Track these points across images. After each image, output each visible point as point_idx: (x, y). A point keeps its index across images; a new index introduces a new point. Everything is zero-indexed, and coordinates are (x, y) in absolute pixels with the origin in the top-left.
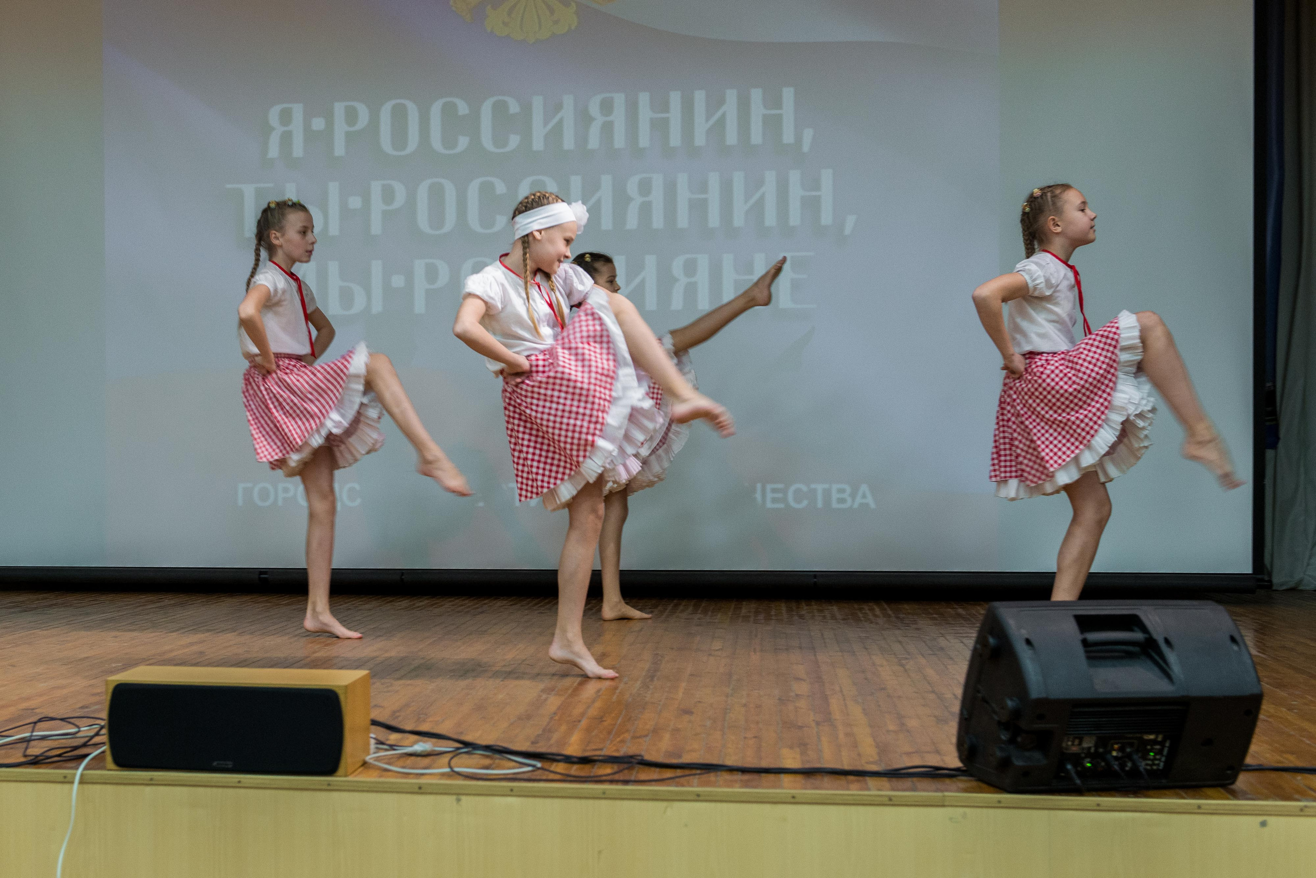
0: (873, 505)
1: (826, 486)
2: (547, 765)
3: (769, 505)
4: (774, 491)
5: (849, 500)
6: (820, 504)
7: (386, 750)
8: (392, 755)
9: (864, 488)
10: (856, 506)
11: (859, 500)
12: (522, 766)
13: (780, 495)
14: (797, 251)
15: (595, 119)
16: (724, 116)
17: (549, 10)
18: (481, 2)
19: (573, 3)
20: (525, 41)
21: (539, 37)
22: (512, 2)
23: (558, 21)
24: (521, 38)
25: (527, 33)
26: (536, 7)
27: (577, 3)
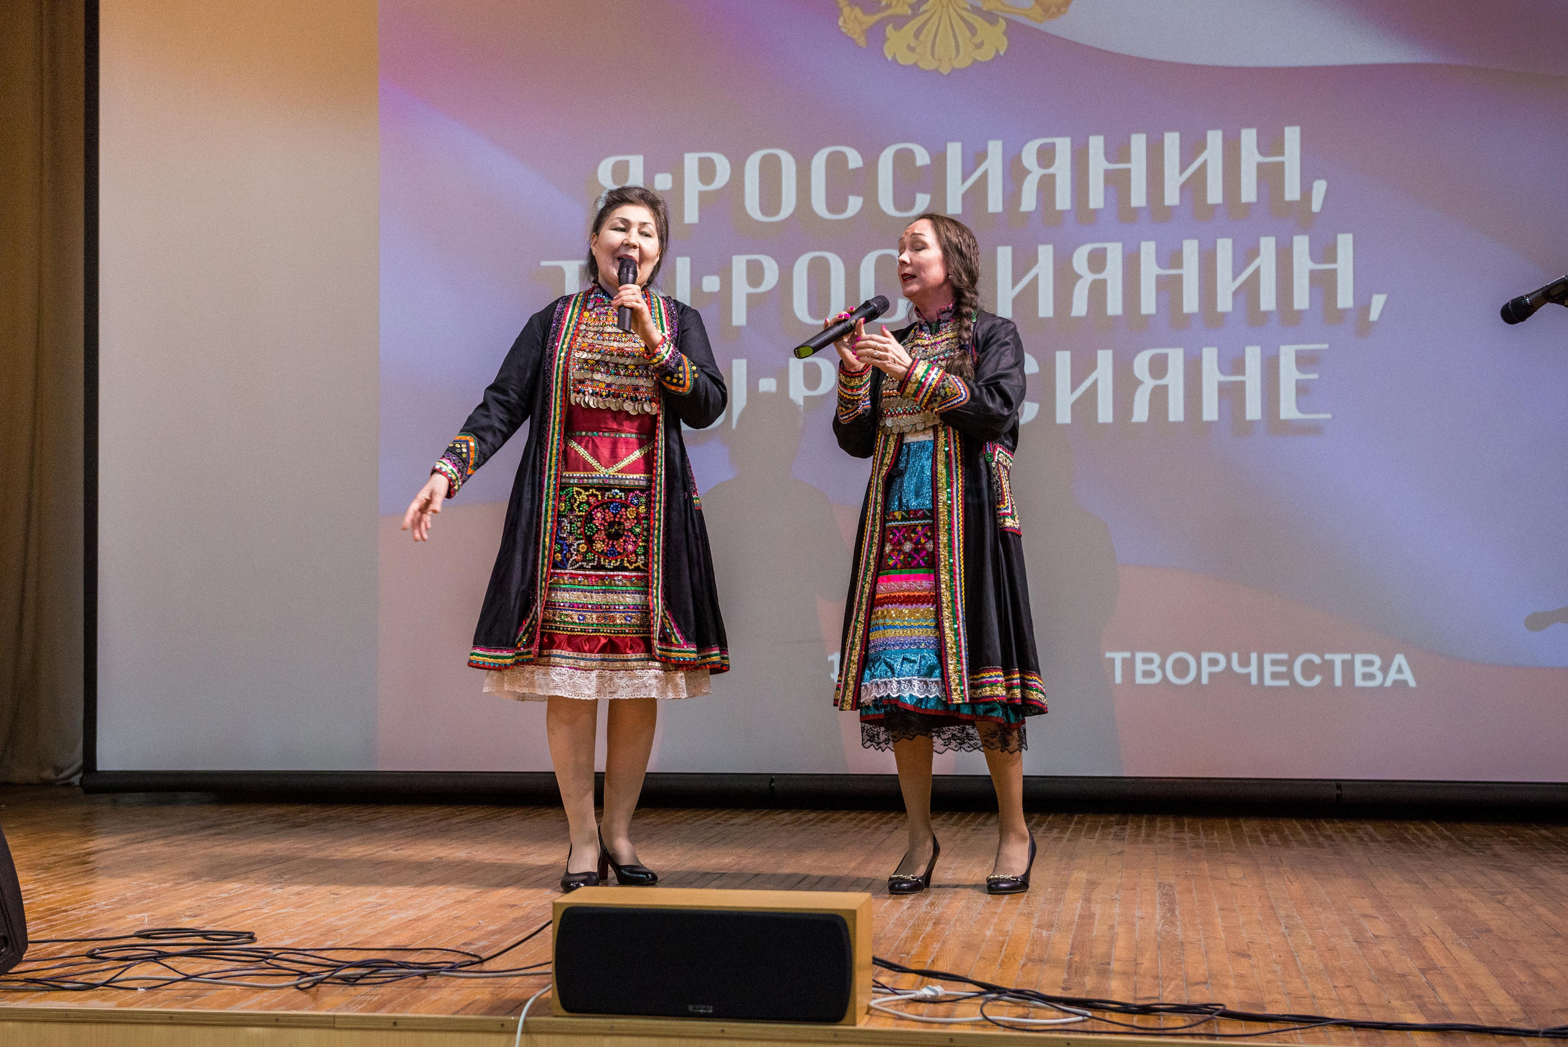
0: (1412, 683)
1: (1348, 657)
2: (1098, 1014)
3: (1268, 682)
4: (1274, 663)
5: (1379, 677)
6: (1338, 681)
7: (887, 994)
8: (897, 1000)
9: (1400, 659)
10: (1388, 683)
11: (1392, 675)
12: (1066, 1015)
13: (1283, 669)
14: (1304, 343)
15: (1028, 172)
16: (1204, 166)
17: (970, 31)
18: (879, 22)
19: (1001, 20)
20: (937, 70)
21: (957, 66)
22: (920, 20)
23: (982, 44)
24: (933, 68)
25: (940, 60)
26: (952, 26)
27: (1006, 19)
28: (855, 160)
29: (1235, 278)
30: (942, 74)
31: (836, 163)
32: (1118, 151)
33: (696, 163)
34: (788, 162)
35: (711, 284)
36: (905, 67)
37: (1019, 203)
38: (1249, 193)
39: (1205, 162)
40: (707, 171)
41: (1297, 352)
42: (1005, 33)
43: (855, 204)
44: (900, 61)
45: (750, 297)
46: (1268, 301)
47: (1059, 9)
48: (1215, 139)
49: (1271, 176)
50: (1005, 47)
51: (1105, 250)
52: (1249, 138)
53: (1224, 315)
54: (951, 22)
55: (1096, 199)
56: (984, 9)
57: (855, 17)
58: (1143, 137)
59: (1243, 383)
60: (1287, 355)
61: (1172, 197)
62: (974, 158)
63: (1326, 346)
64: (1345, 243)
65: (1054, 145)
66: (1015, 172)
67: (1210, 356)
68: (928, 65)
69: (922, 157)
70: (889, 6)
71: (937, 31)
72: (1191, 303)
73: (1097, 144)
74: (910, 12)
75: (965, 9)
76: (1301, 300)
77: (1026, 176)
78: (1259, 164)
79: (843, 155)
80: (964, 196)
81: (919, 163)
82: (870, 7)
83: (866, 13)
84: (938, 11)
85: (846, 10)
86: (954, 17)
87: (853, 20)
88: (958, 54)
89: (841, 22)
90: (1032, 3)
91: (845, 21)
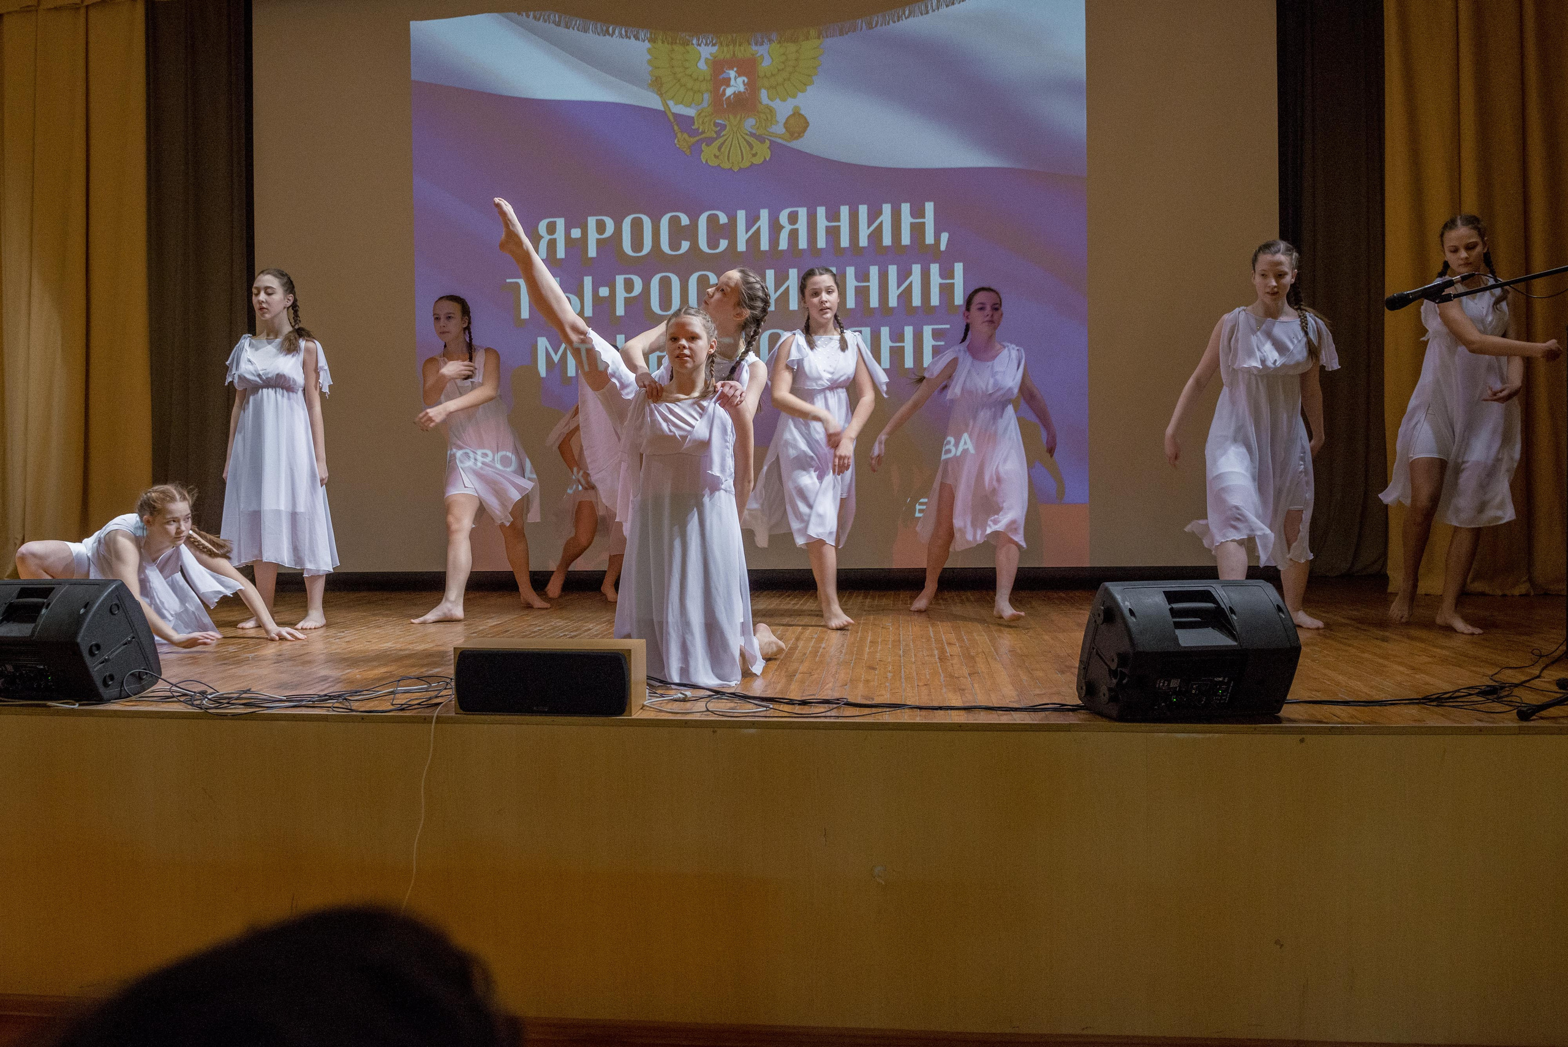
14: (937, 324)
15: (783, 227)
17: (749, 146)
18: (698, 141)
19: (767, 141)
20: (731, 169)
21: (742, 167)
22: (721, 140)
23: (756, 153)
24: (729, 167)
25: (733, 163)
27: (770, 140)
28: (685, 220)
29: (898, 287)
30: (734, 171)
31: (674, 222)
32: (833, 215)
33: (595, 222)
34: (647, 222)
35: (604, 292)
36: (713, 167)
37: (779, 245)
38: (906, 240)
40: (601, 227)
41: (933, 330)
42: (768, 148)
43: (685, 246)
44: (710, 164)
45: (625, 298)
46: (917, 301)
47: (799, 134)
48: (887, 208)
49: (918, 230)
50: (769, 156)
52: (906, 208)
53: (893, 308)
54: (738, 141)
55: (821, 243)
56: (758, 133)
58: (847, 207)
59: (903, 347)
60: (927, 330)
61: (863, 242)
62: (752, 220)
63: (948, 326)
64: (959, 268)
65: (797, 212)
66: (775, 228)
67: (885, 331)
68: (726, 166)
69: (723, 219)
70: (703, 132)
71: (731, 146)
72: (874, 302)
73: (821, 211)
74: (715, 136)
75: (747, 134)
76: (935, 300)
77: (782, 230)
78: (911, 223)
79: (678, 217)
80: (748, 241)
81: (721, 222)
82: (693, 133)
83: (690, 136)
84: (731, 135)
85: (679, 135)
86: (740, 137)
87: (683, 140)
88: (743, 159)
89: (676, 141)
90: (784, 130)
91: (678, 140)
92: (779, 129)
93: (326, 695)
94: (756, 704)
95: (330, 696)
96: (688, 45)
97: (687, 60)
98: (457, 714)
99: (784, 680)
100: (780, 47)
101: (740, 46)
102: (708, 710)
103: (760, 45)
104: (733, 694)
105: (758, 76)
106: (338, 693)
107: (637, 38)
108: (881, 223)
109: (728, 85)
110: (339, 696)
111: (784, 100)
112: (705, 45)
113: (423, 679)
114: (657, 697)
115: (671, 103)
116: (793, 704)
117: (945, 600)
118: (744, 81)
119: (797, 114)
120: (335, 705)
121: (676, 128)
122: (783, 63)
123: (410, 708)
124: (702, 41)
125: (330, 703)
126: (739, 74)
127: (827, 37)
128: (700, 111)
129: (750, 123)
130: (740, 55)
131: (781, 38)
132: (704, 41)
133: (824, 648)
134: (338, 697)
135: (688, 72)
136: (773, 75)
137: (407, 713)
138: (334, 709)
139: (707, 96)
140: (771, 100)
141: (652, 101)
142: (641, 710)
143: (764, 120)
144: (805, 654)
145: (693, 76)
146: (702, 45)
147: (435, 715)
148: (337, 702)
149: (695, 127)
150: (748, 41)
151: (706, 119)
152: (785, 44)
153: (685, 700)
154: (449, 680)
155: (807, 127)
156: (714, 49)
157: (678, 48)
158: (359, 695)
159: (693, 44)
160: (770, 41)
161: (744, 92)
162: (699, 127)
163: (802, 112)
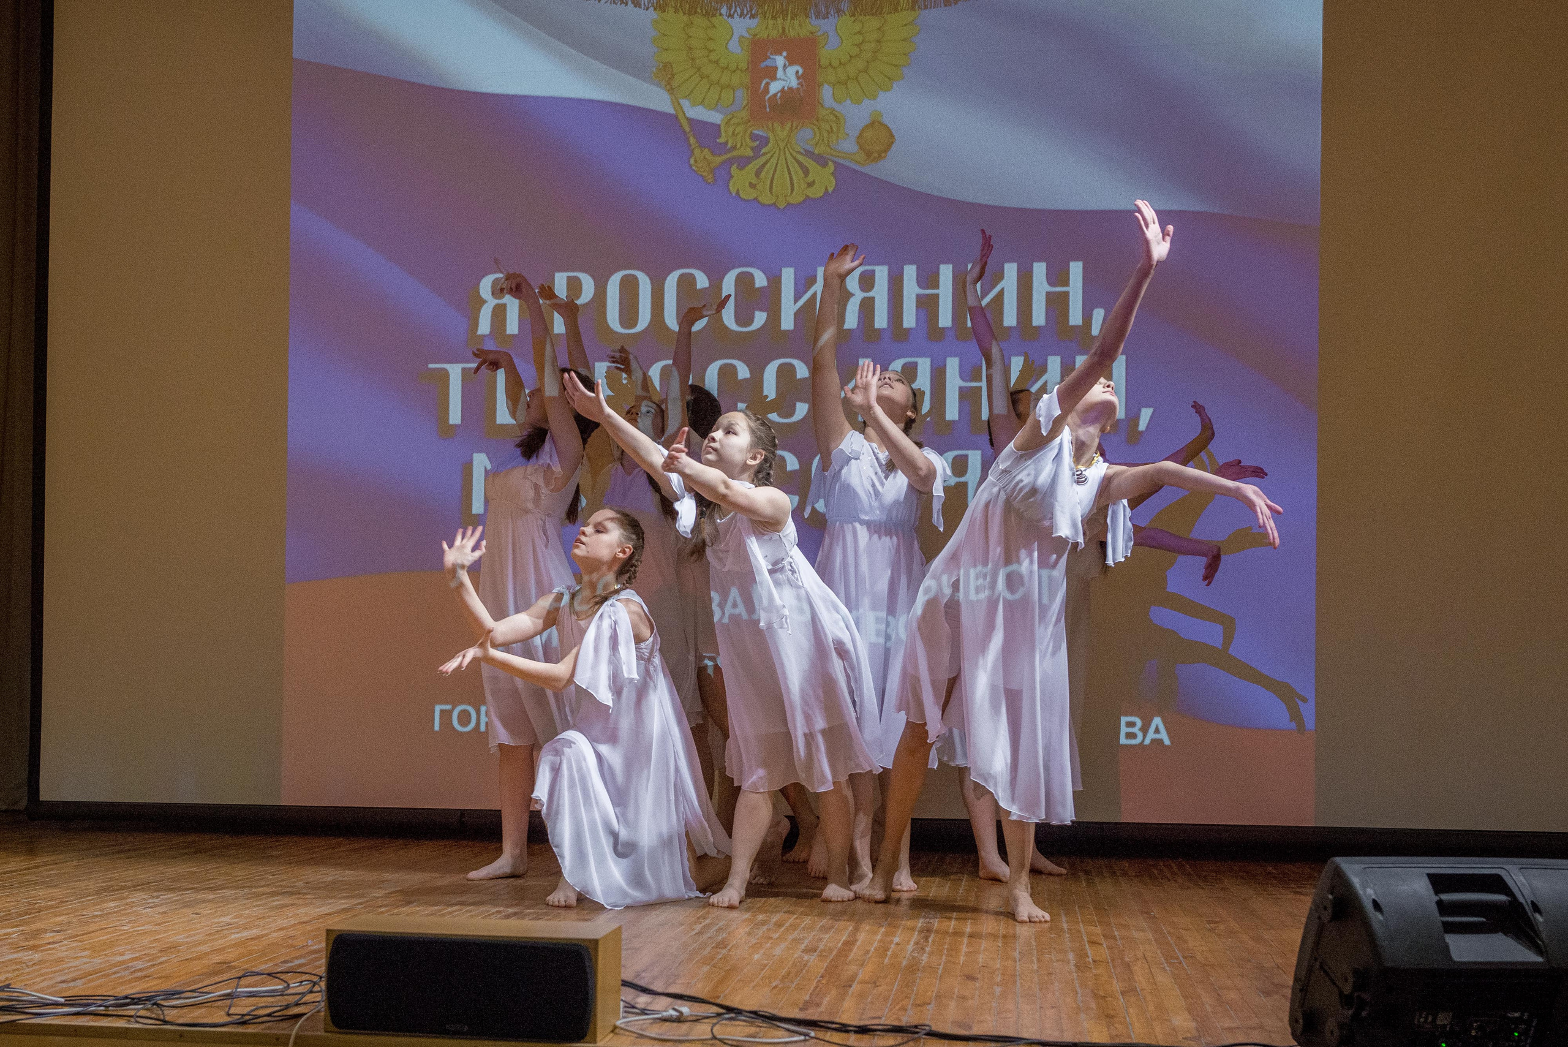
0: (1167, 742)
5: (1140, 736)
9: (1157, 721)
10: (1148, 742)
11: (1151, 735)
15: (853, 295)
16: (1001, 293)
17: (803, 171)
18: (723, 163)
19: (830, 163)
20: (774, 204)
21: (791, 201)
22: (761, 161)
23: (814, 182)
24: (771, 202)
25: (777, 196)
26: (788, 167)
27: (835, 163)
28: (702, 281)
30: (779, 209)
31: (686, 283)
33: (564, 282)
34: (645, 283)
36: (747, 201)
38: (1039, 318)
39: (1002, 292)
42: (833, 174)
44: (742, 194)
47: (880, 154)
48: (1011, 270)
49: (1058, 304)
50: (833, 186)
51: (915, 365)
52: (1040, 270)
54: (787, 163)
55: (909, 320)
56: (817, 152)
57: (705, 158)
58: (951, 266)
62: (805, 282)
65: (873, 271)
68: (767, 199)
69: (760, 280)
70: (734, 148)
71: (775, 170)
73: (910, 272)
74: (750, 153)
75: (799, 153)
77: (848, 300)
78: (1048, 294)
79: (693, 276)
80: (796, 314)
81: (757, 285)
82: (719, 149)
83: (713, 154)
84: (776, 155)
85: (697, 151)
86: (790, 160)
87: (703, 161)
88: (792, 190)
89: (692, 161)
90: (856, 148)
91: (696, 161)
92: (849, 145)
93: (126, 997)
94: (788, 1030)
95: (133, 999)
96: (714, 15)
97: (711, 39)
98: (326, 1031)
99: (834, 992)
100: (854, 21)
101: (793, 19)
102: (714, 1038)
103: (824, 19)
104: (755, 1013)
105: (820, 65)
106: (141, 995)
107: (637, 4)
108: (1002, 291)
109: (774, 78)
110: (149, 999)
111: (858, 102)
112: (740, 17)
113: (277, 975)
114: (637, 1014)
115: (685, 104)
116: (847, 1031)
117: (1087, 873)
118: (797, 72)
119: (876, 123)
120: (139, 1014)
121: (692, 140)
122: (858, 45)
123: (255, 1021)
124: (735, 11)
125: (131, 1010)
126: (791, 61)
127: (926, 7)
128: (729, 117)
129: (806, 135)
130: (792, 34)
131: (856, 9)
132: (739, 11)
133: (897, 944)
134: (146, 1000)
135: (713, 57)
136: (840, 63)
137: (251, 1029)
138: (138, 1019)
139: (742, 96)
140: (839, 102)
141: (657, 100)
142: (611, 1035)
143: (828, 131)
144: (868, 952)
145: (720, 62)
146: (735, 15)
147: (294, 1031)
148: (142, 1009)
149: (721, 140)
150: (805, 13)
151: (739, 129)
152: (862, 18)
153: (680, 1019)
154: (316, 979)
155: (892, 143)
156: (753, 23)
157: (698, 20)
158: (180, 998)
159: (721, 14)
160: (839, 11)
161: (798, 89)
162: (726, 143)
163: (886, 120)
